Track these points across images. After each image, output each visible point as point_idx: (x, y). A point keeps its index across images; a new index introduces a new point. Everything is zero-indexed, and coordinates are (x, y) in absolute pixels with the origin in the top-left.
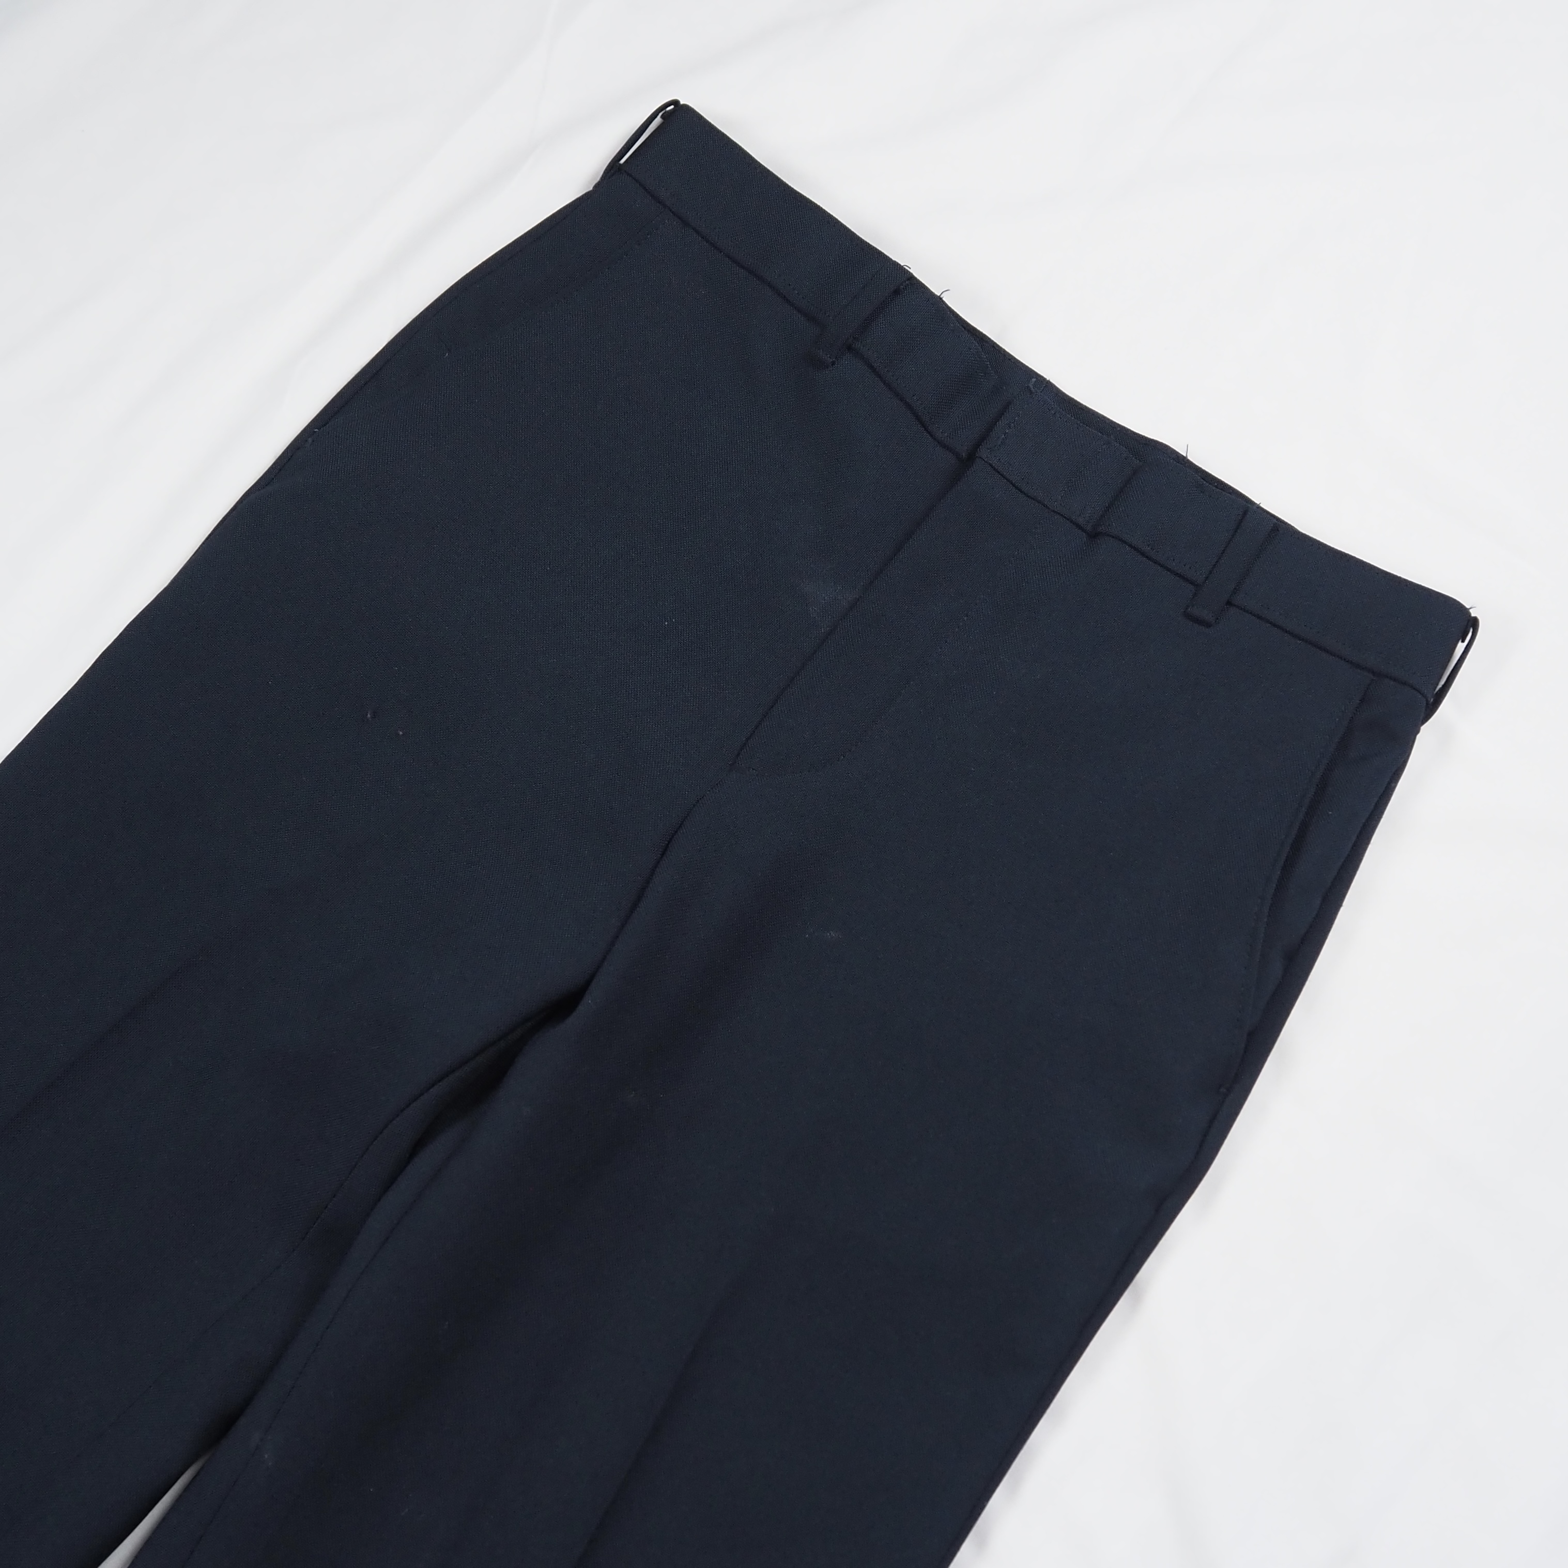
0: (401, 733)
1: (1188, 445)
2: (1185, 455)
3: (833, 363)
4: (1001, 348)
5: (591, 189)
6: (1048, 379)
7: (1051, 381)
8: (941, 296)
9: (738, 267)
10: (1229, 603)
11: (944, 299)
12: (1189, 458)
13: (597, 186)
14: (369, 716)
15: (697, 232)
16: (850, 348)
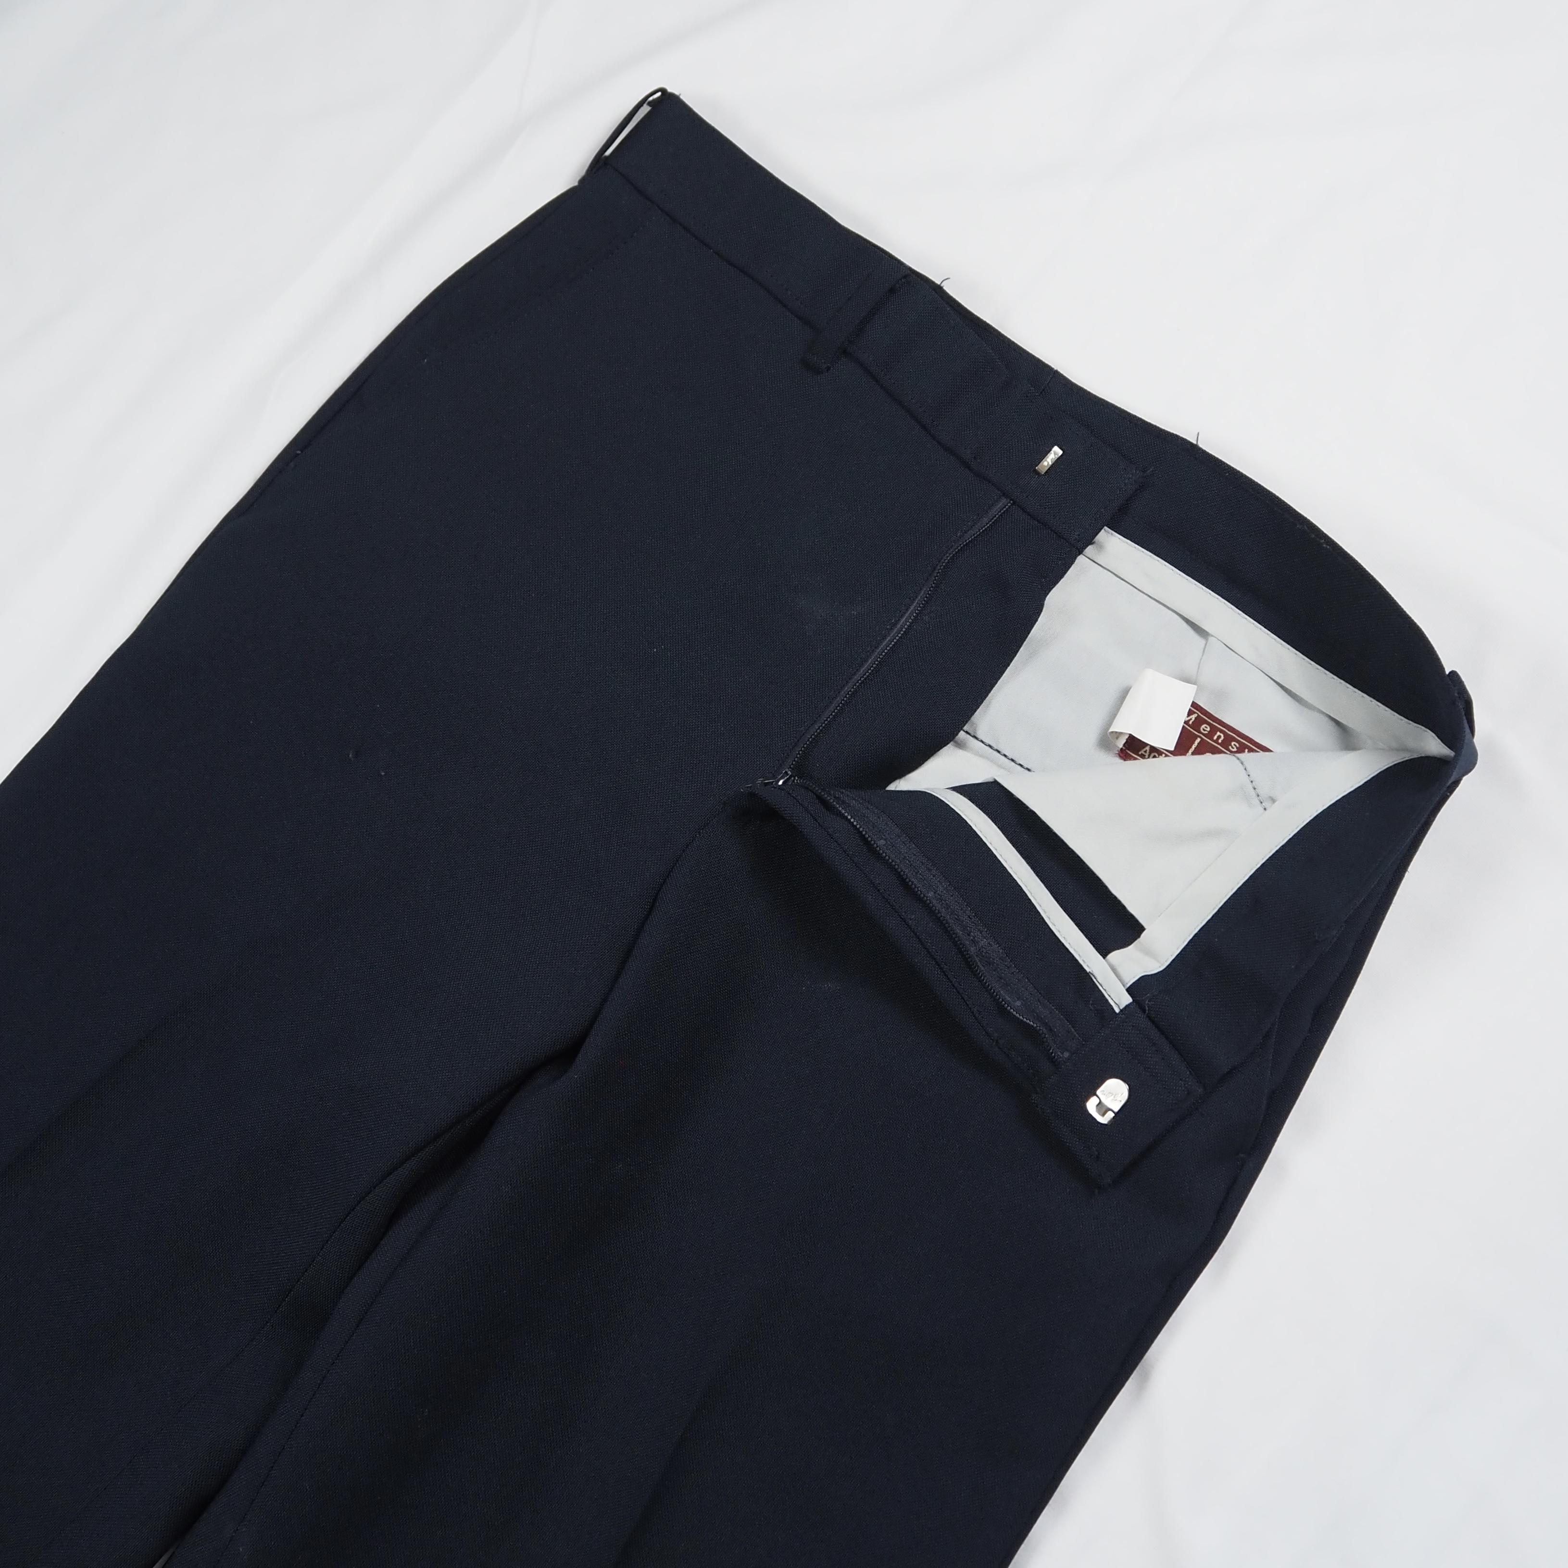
0: (383, 774)
1: (1198, 433)
2: (1195, 442)
3: (828, 369)
4: (1006, 337)
5: (576, 184)
6: (1055, 369)
7: (1059, 370)
8: (942, 285)
9: (728, 266)
11: (944, 288)
12: (1201, 445)
13: (583, 181)
14: (350, 756)
15: (685, 228)
16: (845, 352)
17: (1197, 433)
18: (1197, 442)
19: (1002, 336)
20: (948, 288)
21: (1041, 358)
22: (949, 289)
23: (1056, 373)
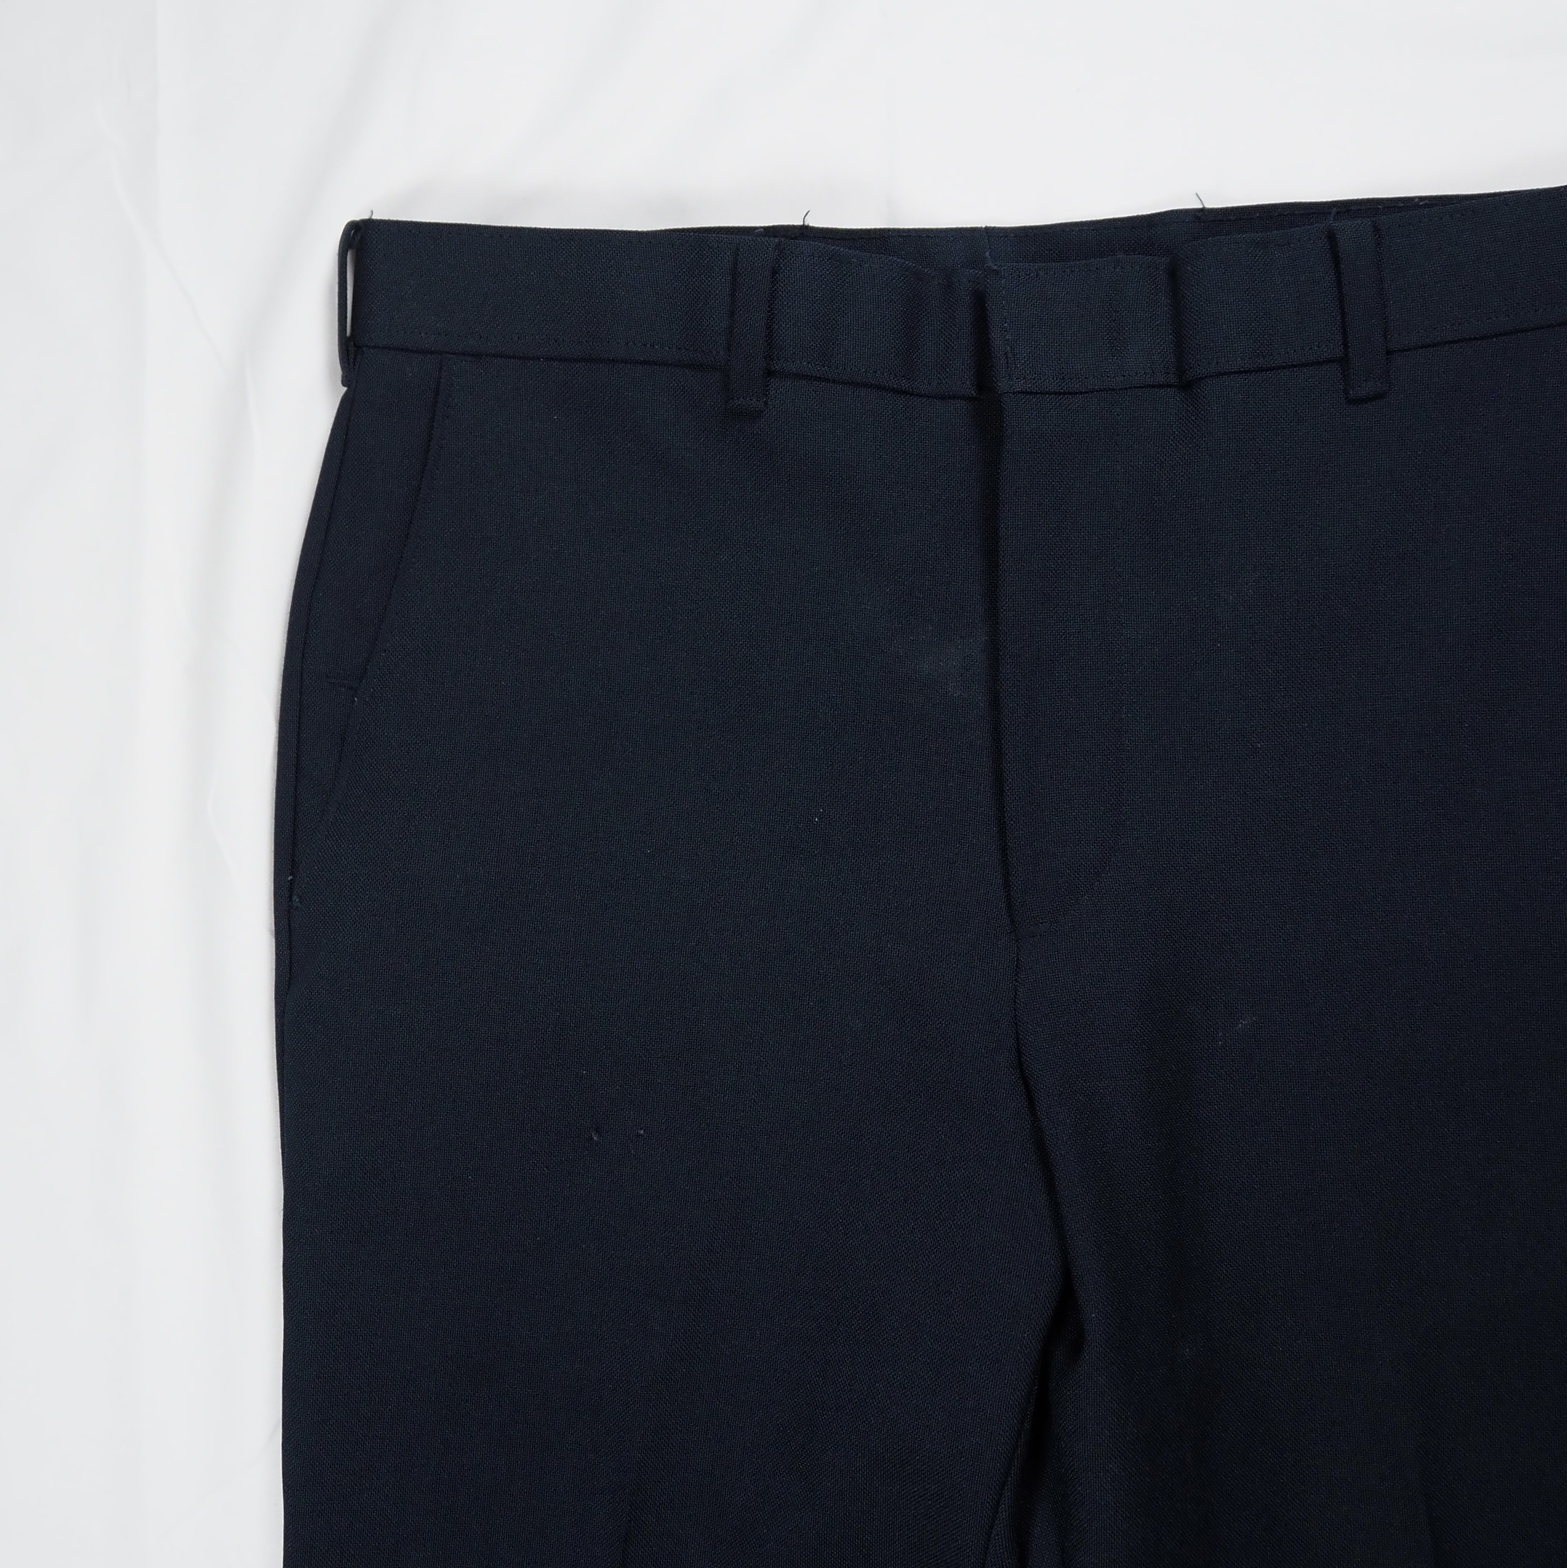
1: (1197, 194)
2: (1200, 206)
3: (766, 403)
6: (984, 226)
7: (988, 225)
8: (806, 224)
10: (1388, 353)
11: (811, 225)
12: (1208, 206)
13: (347, 383)
14: (594, 1137)
15: (496, 356)
16: (770, 373)
17: (1196, 196)
18: (1203, 205)
19: (904, 230)
20: (815, 222)
21: (960, 226)
22: (818, 221)
23: (988, 230)
